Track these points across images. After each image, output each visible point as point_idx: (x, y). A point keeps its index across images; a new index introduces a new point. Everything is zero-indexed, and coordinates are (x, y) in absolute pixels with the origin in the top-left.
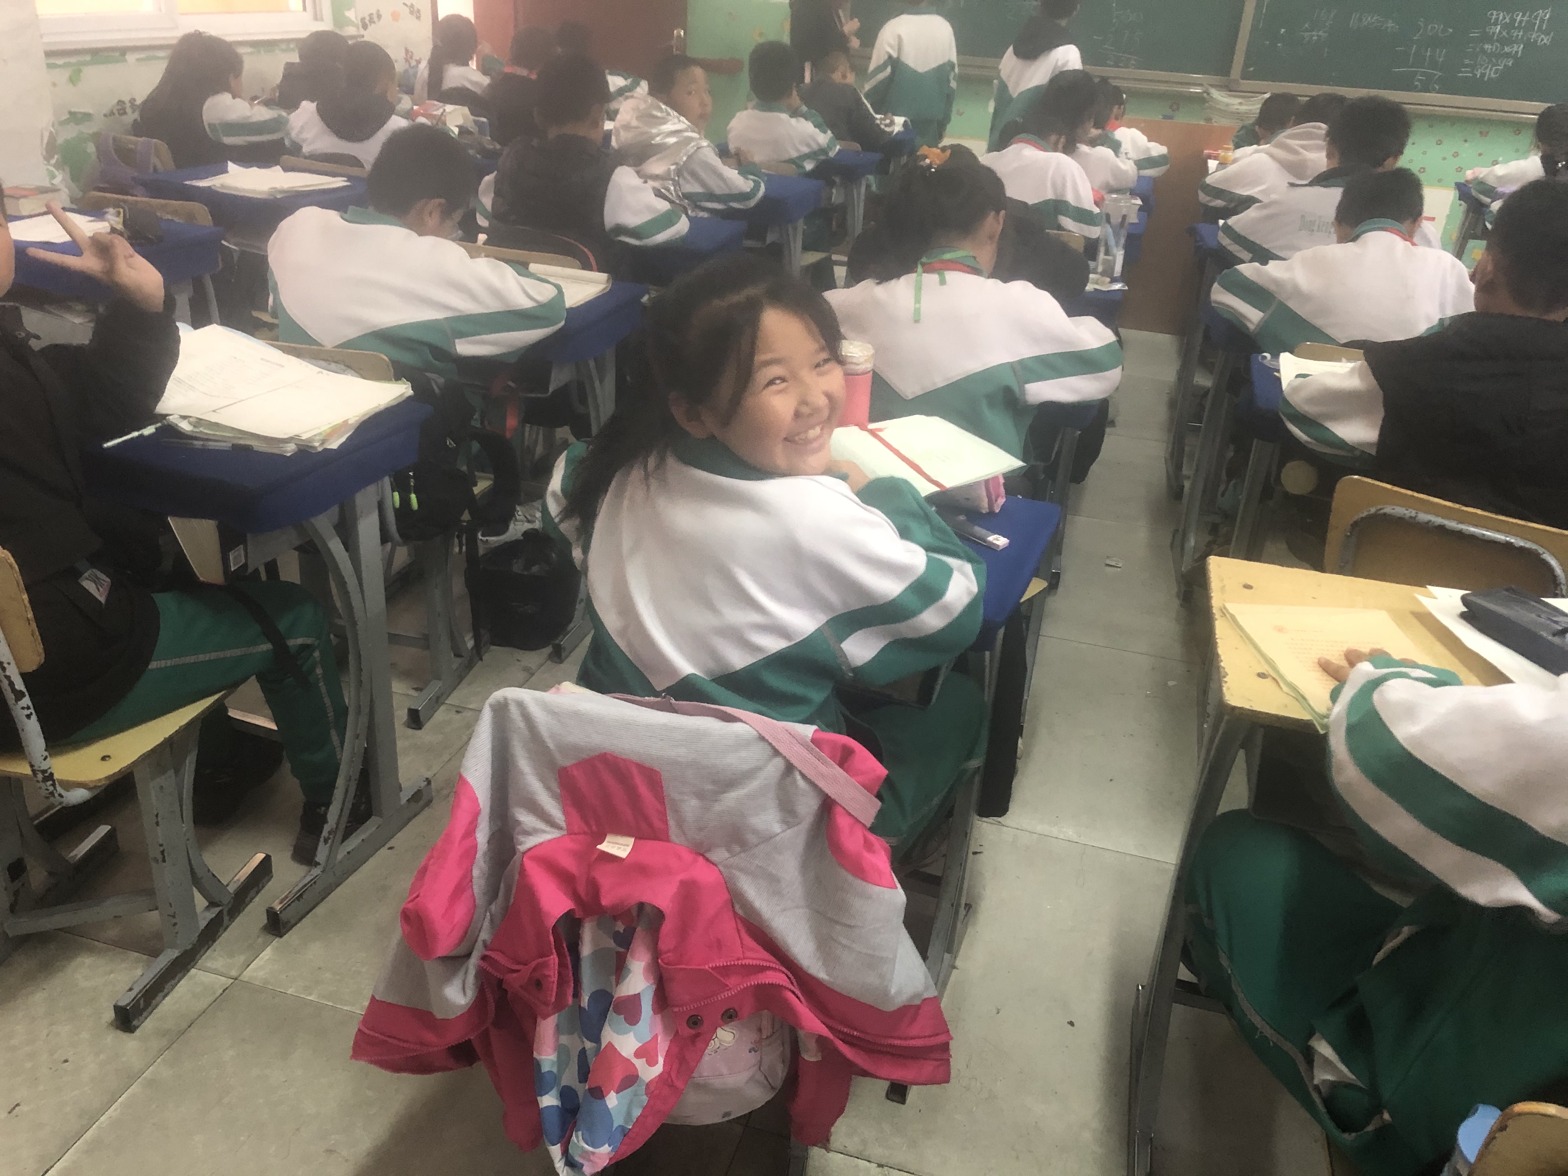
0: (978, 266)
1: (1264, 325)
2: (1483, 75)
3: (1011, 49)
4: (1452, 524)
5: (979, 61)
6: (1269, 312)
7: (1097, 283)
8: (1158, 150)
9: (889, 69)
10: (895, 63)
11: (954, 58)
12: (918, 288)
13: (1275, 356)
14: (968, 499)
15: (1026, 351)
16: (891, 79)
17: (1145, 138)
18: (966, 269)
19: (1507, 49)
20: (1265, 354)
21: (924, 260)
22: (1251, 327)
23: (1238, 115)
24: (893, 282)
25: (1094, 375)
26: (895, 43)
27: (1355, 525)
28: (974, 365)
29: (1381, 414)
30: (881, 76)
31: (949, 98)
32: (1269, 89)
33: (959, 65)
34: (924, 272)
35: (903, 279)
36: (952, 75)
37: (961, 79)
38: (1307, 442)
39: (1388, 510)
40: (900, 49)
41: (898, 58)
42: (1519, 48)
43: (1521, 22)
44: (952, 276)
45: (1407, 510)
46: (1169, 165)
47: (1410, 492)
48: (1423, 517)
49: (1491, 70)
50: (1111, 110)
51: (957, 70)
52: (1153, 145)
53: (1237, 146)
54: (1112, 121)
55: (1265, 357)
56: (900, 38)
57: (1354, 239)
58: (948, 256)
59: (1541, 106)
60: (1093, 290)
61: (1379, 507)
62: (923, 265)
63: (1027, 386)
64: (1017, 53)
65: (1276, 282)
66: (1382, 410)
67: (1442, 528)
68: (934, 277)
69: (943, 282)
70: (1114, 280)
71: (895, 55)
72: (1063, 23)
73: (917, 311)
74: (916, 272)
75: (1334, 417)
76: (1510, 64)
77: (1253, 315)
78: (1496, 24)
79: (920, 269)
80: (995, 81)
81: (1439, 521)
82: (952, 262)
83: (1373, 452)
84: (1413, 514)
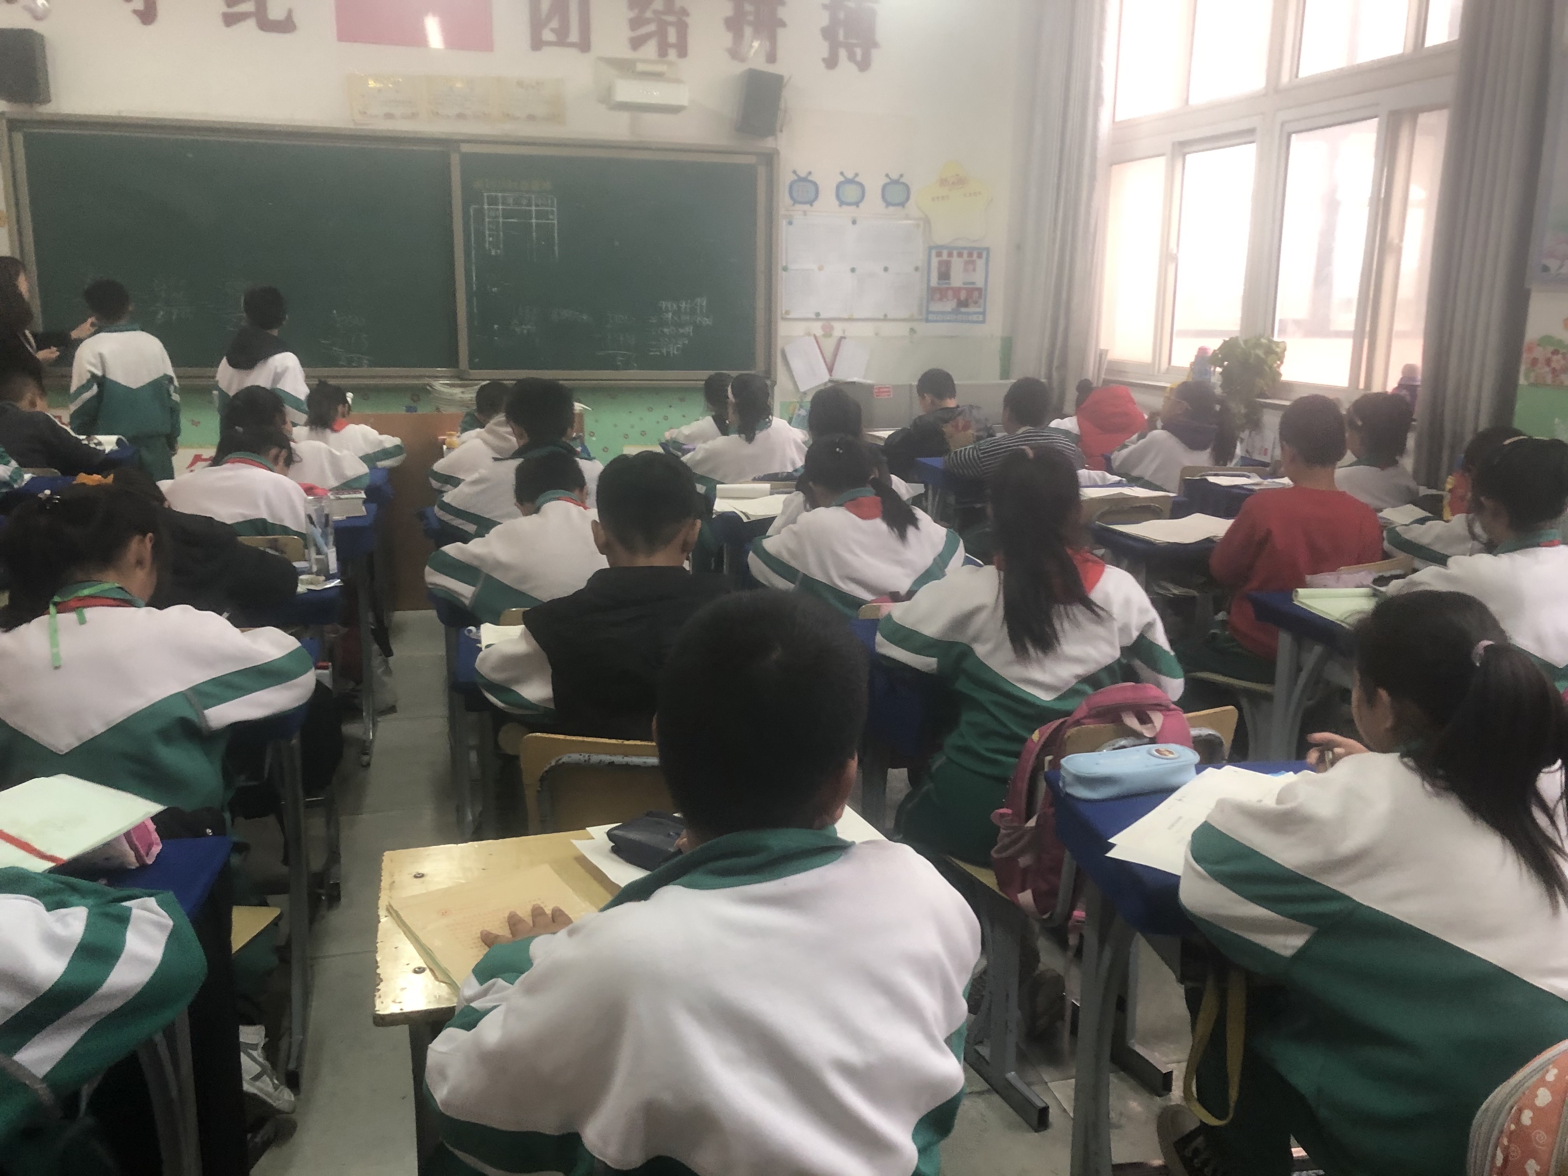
0: (128, 597)
1: (476, 597)
2: (668, 353)
3: (224, 361)
4: (618, 759)
5: (195, 371)
6: (479, 585)
7: (312, 583)
8: (390, 441)
9: (95, 388)
10: (101, 381)
11: (171, 372)
12: (54, 632)
13: (478, 627)
14: (107, 859)
15: (200, 676)
16: (99, 396)
17: (375, 432)
18: (113, 602)
19: (681, 331)
20: (470, 628)
21: (57, 599)
22: (467, 602)
23: (462, 403)
24: (24, 628)
25: (283, 685)
26: (96, 361)
27: (542, 779)
28: (136, 704)
29: (549, 671)
30: (87, 395)
31: (173, 412)
32: (485, 377)
33: (178, 377)
34: (58, 612)
35: (36, 622)
36: (172, 389)
37: (181, 391)
38: (503, 707)
39: (565, 759)
40: (104, 369)
41: (104, 376)
42: (689, 329)
43: (686, 307)
44: (92, 613)
45: (581, 755)
46: (405, 455)
47: (580, 738)
48: (595, 758)
49: (674, 348)
50: (336, 410)
51: (176, 383)
52: (385, 437)
53: (464, 430)
54: (340, 419)
55: (470, 631)
56: (101, 356)
57: (537, 511)
58: (86, 592)
59: (705, 374)
60: (306, 591)
61: (557, 758)
62: (56, 604)
63: (206, 712)
64: (233, 364)
65: (476, 557)
66: (549, 667)
67: (612, 764)
68: (70, 617)
69: (82, 621)
70: (330, 577)
71: (99, 373)
72: (275, 332)
73: (56, 656)
74: (49, 613)
75: (518, 681)
76: (687, 342)
77: (465, 591)
78: (667, 311)
79: (52, 609)
80: (215, 392)
81: (607, 758)
82: (92, 597)
83: (552, 706)
84: (587, 758)
